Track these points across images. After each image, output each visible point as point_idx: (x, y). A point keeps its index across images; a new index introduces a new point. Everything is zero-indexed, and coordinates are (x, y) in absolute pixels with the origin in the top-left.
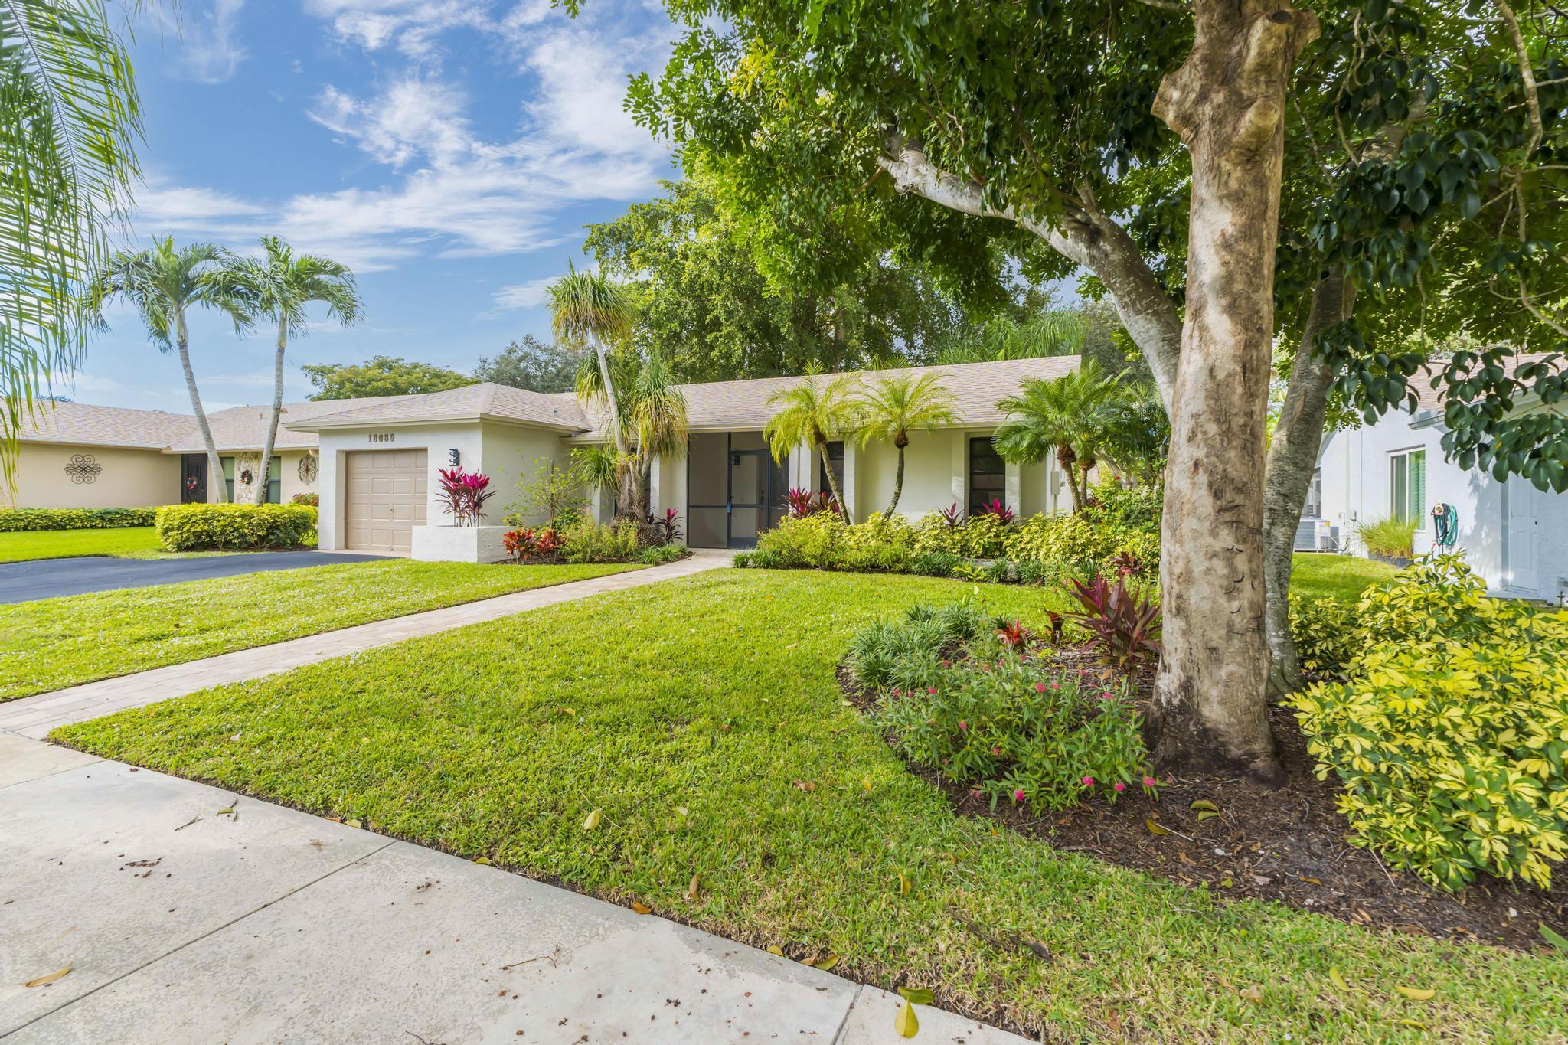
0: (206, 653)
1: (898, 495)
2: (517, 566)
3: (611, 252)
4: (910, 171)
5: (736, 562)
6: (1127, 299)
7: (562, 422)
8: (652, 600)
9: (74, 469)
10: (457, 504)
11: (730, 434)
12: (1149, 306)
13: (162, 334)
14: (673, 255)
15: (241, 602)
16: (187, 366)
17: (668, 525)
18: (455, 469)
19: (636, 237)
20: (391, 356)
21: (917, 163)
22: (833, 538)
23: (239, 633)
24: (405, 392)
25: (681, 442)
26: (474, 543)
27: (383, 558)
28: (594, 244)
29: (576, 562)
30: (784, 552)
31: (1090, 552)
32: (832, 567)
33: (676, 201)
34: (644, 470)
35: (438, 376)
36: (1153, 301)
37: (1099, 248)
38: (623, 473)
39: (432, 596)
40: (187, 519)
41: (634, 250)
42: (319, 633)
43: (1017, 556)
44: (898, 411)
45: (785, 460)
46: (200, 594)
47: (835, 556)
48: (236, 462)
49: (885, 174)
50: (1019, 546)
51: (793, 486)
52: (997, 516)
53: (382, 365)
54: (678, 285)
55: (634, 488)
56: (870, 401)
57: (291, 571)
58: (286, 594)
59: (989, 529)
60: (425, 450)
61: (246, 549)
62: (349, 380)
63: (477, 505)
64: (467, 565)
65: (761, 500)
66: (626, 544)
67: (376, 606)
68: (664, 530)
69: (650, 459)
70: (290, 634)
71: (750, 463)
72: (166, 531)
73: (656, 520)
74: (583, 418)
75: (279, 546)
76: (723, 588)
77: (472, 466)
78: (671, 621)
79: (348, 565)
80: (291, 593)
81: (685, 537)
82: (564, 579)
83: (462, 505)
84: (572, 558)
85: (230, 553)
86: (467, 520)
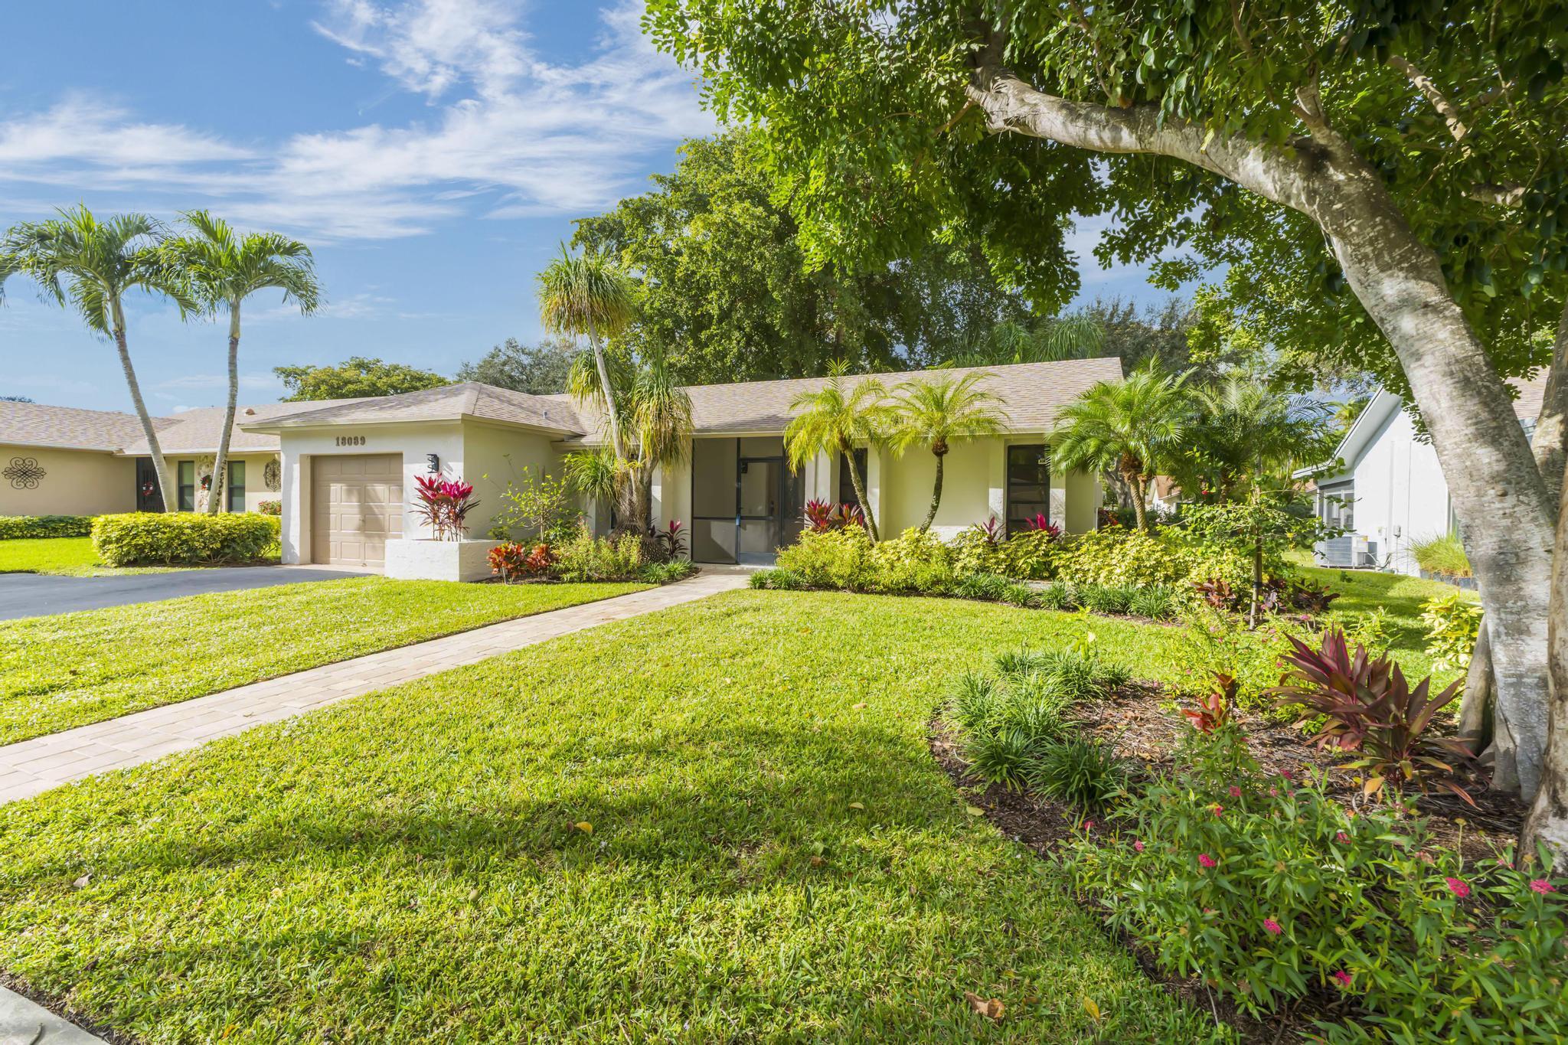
0: (97, 715)
1: (935, 508)
2: (504, 585)
3: (602, 248)
4: (1012, 101)
5: (754, 582)
6: (1368, 249)
7: (553, 425)
8: (668, 634)
9: (14, 473)
10: (436, 516)
11: (739, 439)
12: (1403, 258)
13: (99, 323)
14: (666, 252)
15: (167, 637)
16: (125, 359)
17: (671, 539)
18: (434, 476)
19: (628, 231)
20: (368, 357)
21: (1022, 91)
22: (862, 556)
23: (151, 683)
24: (385, 393)
25: (686, 448)
26: (455, 559)
27: (353, 576)
28: (584, 239)
29: (572, 581)
30: (808, 571)
31: (1160, 575)
32: (861, 589)
33: (670, 194)
34: (645, 479)
35: (420, 379)
36: (1411, 250)
37: (1326, 178)
38: (622, 483)
39: (403, 628)
40: (127, 531)
41: (625, 247)
42: (255, 682)
43: (1072, 579)
44: (938, 415)
45: (801, 469)
46: (119, 626)
47: (869, 576)
48: (196, 466)
49: (976, 107)
50: (1074, 567)
51: (809, 497)
52: (1045, 533)
53: (361, 366)
54: (672, 281)
55: (635, 498)
56: (903, 404)
57: (239, 593)
58: (226, 625)
59: (1036, 547)
60: (400, 455)
61: (197, 565)
62: (323, 381)
63: (459, 516)
64: (447, 585)
65: (771, 511)
66: (627, 561)
67: (334, 642)
68: (667, 544)
69: (653, 467)
70: (217, 685)
71: (759, 473)
72: (105, 542)
73: (657, 533)
74: (576, 422)
75: (234, 561)
76: (747, 617)
77: (455, 473)
78: (696, 666)
79: (309, 585)
80: (233, 623)
81: (689, 552)
82: (560, 604)
83: (442, 517)
84: (566, 577)
85: (177, 570)
86: (447, 534)
